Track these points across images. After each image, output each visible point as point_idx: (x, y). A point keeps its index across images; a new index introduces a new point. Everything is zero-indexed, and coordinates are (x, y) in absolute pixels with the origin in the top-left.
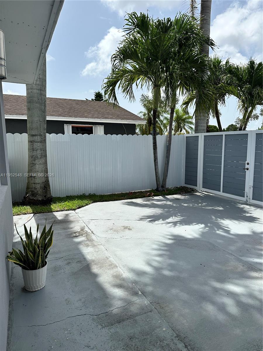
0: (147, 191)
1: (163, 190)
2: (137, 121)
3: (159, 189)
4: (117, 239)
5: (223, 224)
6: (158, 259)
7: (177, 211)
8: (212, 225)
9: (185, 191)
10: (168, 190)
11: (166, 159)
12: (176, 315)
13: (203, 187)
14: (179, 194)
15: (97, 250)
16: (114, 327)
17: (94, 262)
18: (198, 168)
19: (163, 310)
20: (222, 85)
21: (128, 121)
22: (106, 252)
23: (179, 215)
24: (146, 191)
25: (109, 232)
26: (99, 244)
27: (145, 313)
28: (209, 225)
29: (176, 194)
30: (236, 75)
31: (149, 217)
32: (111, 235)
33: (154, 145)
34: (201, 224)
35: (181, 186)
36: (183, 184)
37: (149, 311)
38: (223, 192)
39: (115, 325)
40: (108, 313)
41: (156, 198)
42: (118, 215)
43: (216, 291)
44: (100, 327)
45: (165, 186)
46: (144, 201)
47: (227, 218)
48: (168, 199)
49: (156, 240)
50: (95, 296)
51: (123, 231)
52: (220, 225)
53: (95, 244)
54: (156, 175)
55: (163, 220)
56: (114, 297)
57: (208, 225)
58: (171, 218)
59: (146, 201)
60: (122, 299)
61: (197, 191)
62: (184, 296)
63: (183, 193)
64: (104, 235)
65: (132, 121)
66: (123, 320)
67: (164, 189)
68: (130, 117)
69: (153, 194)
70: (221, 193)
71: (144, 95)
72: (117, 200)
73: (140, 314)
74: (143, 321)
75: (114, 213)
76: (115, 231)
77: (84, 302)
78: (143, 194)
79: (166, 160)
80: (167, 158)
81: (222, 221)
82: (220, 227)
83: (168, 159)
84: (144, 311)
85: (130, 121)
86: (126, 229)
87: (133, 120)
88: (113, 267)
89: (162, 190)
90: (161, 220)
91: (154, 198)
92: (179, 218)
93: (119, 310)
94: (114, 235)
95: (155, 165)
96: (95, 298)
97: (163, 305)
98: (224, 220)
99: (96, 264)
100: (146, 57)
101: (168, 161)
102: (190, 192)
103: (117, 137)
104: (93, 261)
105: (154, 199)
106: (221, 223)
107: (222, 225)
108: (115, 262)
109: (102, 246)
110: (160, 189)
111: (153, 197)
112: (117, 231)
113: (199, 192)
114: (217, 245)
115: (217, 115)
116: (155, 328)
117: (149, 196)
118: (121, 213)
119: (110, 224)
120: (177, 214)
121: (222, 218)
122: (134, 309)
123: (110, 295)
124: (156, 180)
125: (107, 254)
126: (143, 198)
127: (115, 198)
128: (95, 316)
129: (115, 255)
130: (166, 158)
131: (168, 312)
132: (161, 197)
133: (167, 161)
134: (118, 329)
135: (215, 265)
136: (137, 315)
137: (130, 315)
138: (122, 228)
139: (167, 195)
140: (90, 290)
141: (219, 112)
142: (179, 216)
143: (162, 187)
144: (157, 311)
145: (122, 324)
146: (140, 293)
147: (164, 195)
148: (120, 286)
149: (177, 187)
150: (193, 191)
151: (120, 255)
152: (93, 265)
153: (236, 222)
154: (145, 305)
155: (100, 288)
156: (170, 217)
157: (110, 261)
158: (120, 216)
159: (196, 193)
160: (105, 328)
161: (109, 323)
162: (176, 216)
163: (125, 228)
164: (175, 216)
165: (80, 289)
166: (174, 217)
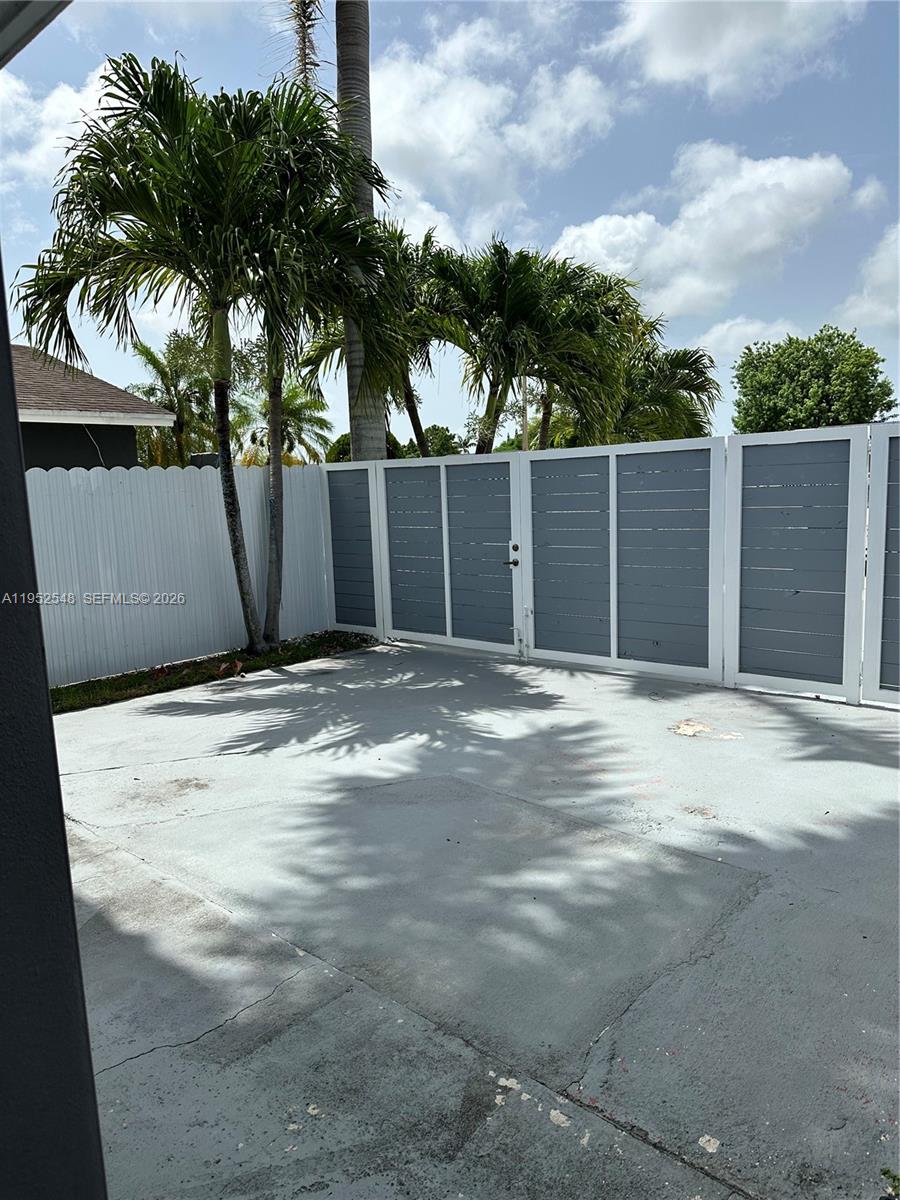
0: (215, 657)
1: (272, 650)
2: (140, 415)
3: (259, 647)
4: (169, 823)
5: (475, 724)
6: (321, 851)
7: (334, 707)
8: (447, 732)
9: (341, 645)
10: (286, 646)
11: (271, 544)
12: (421, 980)
13: (394, 628)
14: (326, 655)
15: (111, 868)
16: (258, 1055)
17: (115, 903)
18: (374, 570)
19: (382, 979)
20: (421, 311)
21: (107, 414)
22: (144, 866)
23: (346, 717)
24: (213, 659)
25: (130, 805)
26: (108, 847)
27: (335, 998)
28: (439, 732)
29: (315, 657)
30: (458, 282)
31: (250, 738)
32: (139, 814)
33: (230, 500)
34: (421, 734)
35: (326, 631)
36: (331, 624)
37: (344, 989)
38: (453, 636)
39: (259, 1051)
40: (224, 1027)
41: (251, 677)
42: (138, 748)
43: (504, 894)
44: (214, 1067)
45: (275, 636)
46: (215, 692)
47: (480, 708)
48: (294, 678)
49: (300, 802)
50: (164, 995)
51: (181, 796)
52: (469, 729)
53: (94, 849)
54: (243, 599)
55: (301, 741)
56: (226, 984)
57: (437, 736)
58: (324, 730)
59: (223, 691)
60: (254, 982)
61: (377, 642)
62: (427, 928)
63: (337, 653)
64: (118, 820)
65: (122, 415)
66: (278, 1032)
67: (273, 645)
68: (110, 401)
69: (240, 665)
70: (449, 639)
71: (179, 332)
72: (113, 701)
73: (322, 1005)
74: (334, 1018)
75: (120, 744)
76: (149, 799)
77: (134, 1020)
78: (205, 668)
79: (270, 549)
80: (274, 542)
81: (472, 717)
82: (468, 734)
83: (277, 545)
84: (330, 994)
85: (115, 414)
86: (188, 786)
87: (124, 411)
88: (186, 904)
89: (268, 648)
90: (293, 741)
91: (244, 680)
92: (348, 727)
93: (255, 1011)
94: (154, 812)
95: (238, 568)
96: (164, 1000)
97: (378, 966)
98: (476, 713)
99: (124, 908)
100: (179, 208)
101: (277, 551)
102: (358, 646)
103: (89, 478)
104: (113, 901)
105: (247, 682)
106: (470, 722)
107: (475, 728)
108: (188, 890)
109: (124, 855)
110: (262, 645)
111: (243, 676)
112: (156, 799)
113: (383, 644)
114: (475, 783)
115: (410, 403)
116: (375, 1025)
117: (229, 673)
118: (147, 740)
119: (122, 780)
120: (340, 718)
121: (470, 708)
122: (299, 998)
123: (209, 981)
124: (246, 617)
125: (153, 873)
126: (208, 681)
127: (107, 693)
128: (187, 1047)
129: (182, 870)
130: (271, 542)
131: (398, 979)
132: (267, 672)
133: (275, 551)
134: (272, 1056)
135: (482, 835)
136: (313, 1009)
137: (294, 1015)
138: (174, 787)
139: (288, 664)
140: (138, 982)
141: (414, 393)
142: (345, 721)
143: (268, 638)
144: (365, 985)
145: (278, 1043)
146: (301, 953)
147: (278, 665)
148: (230, 951)
149: (313, 636)
150: (365, 641)
151: (198, 866)
152: (117, 914)
153: (507, 714)
154: (327, 978)
155: (169, 970)
156: (319, 730)
157: (171, 890)
158: (150, 752)
159: (376, 649)
160: (233, 1065)
161: (237, 1051)
162: (339, 724)
163: (184, 784)
164: (336, 724)
165: (100, 988)
166: (331, 728)
